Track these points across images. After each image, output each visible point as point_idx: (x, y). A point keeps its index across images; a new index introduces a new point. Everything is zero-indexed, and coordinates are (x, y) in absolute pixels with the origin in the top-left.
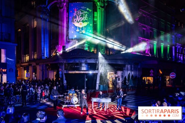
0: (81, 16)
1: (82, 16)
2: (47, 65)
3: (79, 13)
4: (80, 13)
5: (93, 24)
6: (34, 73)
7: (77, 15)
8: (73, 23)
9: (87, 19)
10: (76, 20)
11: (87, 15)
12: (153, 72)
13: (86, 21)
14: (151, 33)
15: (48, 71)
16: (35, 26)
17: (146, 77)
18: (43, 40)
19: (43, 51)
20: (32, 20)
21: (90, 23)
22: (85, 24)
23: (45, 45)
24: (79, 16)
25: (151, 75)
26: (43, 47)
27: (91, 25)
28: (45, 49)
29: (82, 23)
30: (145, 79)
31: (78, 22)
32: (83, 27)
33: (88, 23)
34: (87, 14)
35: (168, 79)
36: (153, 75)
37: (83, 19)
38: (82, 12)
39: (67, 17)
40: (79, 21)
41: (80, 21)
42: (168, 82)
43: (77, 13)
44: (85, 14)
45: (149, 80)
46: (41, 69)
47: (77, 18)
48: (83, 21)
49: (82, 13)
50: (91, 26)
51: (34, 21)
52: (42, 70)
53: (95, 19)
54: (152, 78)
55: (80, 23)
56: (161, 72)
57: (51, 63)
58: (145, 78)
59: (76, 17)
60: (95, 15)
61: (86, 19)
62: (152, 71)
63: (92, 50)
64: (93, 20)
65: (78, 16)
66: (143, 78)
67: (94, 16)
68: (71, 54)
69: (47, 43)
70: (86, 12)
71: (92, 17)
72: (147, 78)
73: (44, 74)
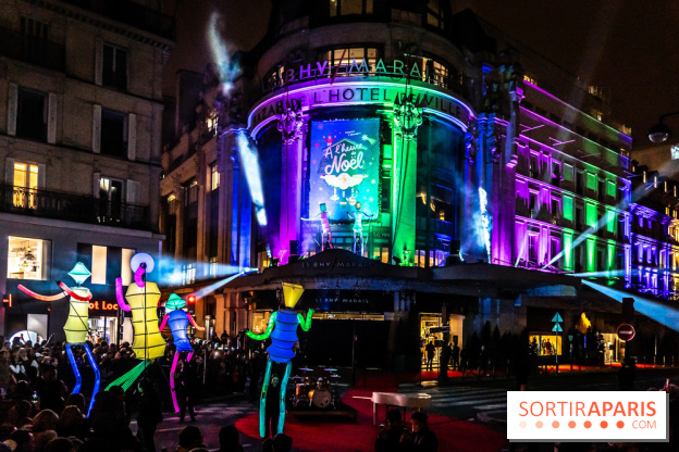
0: (344, 158)
1: (348, 157)
2: (245, 295)
3: (340, 150)
4: (343, 150)
5: (380, 177)
6: (208, 317)
7: (334, 154)
8: (322, 177)
9: (361, 164)
10: (329, 170)
11: (361, 153)
12: (561, 320)
13: (360, 171)
14: (554, 203)
15: (248, 310)
16: (215, 187)
17: (540, 335)
18: (235, 225)
19: (235, 255)
20: (208, 170)
21: (371, 177)
22: (357, 180)
23: (242, 238)
24: (339, 156)
25: (554, 330)
26: (235, 243)
27: (373, 181)
28: (242, 248)
29: (347, 175)
30: (538, 342)
31: (337, 175)
32: (349, 189)
33: (366, 176)
34: (363, 150)
35: (610, 343)
36: (561, 330)
37: (350, 165)
38: (348, 144)
39: (306, 159)
40: (338, 171)
41: (341, 171)
42: (611, 352)
43: (334, 149)
44: (357, 151)
45: (548, 345)
46: (228, 305)
47: (335, 162)
48: (351, 172)
49: (348, 150)
50: (373, 185)
51: (212, 173)
52: (232, 309)
53: (386, 166)
54: (560, 338)
55: (341, 175)
56: (587, 323)
57: (256, 288)
58: (537, 337)
59: (330, 161)
60: (386, 155)
61: (358, 165)
62: (558, 318)
63: (376, 254)
64: (381, 167)
65: (336, 157)
66: (531, 339)
67: (381, 157)
68: (315, 265)
69: (246, 234)
70: (360, 146)
71: (378, 160)
72: (543, 337)
73: (235, 319)
